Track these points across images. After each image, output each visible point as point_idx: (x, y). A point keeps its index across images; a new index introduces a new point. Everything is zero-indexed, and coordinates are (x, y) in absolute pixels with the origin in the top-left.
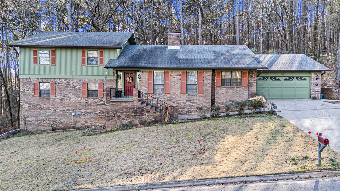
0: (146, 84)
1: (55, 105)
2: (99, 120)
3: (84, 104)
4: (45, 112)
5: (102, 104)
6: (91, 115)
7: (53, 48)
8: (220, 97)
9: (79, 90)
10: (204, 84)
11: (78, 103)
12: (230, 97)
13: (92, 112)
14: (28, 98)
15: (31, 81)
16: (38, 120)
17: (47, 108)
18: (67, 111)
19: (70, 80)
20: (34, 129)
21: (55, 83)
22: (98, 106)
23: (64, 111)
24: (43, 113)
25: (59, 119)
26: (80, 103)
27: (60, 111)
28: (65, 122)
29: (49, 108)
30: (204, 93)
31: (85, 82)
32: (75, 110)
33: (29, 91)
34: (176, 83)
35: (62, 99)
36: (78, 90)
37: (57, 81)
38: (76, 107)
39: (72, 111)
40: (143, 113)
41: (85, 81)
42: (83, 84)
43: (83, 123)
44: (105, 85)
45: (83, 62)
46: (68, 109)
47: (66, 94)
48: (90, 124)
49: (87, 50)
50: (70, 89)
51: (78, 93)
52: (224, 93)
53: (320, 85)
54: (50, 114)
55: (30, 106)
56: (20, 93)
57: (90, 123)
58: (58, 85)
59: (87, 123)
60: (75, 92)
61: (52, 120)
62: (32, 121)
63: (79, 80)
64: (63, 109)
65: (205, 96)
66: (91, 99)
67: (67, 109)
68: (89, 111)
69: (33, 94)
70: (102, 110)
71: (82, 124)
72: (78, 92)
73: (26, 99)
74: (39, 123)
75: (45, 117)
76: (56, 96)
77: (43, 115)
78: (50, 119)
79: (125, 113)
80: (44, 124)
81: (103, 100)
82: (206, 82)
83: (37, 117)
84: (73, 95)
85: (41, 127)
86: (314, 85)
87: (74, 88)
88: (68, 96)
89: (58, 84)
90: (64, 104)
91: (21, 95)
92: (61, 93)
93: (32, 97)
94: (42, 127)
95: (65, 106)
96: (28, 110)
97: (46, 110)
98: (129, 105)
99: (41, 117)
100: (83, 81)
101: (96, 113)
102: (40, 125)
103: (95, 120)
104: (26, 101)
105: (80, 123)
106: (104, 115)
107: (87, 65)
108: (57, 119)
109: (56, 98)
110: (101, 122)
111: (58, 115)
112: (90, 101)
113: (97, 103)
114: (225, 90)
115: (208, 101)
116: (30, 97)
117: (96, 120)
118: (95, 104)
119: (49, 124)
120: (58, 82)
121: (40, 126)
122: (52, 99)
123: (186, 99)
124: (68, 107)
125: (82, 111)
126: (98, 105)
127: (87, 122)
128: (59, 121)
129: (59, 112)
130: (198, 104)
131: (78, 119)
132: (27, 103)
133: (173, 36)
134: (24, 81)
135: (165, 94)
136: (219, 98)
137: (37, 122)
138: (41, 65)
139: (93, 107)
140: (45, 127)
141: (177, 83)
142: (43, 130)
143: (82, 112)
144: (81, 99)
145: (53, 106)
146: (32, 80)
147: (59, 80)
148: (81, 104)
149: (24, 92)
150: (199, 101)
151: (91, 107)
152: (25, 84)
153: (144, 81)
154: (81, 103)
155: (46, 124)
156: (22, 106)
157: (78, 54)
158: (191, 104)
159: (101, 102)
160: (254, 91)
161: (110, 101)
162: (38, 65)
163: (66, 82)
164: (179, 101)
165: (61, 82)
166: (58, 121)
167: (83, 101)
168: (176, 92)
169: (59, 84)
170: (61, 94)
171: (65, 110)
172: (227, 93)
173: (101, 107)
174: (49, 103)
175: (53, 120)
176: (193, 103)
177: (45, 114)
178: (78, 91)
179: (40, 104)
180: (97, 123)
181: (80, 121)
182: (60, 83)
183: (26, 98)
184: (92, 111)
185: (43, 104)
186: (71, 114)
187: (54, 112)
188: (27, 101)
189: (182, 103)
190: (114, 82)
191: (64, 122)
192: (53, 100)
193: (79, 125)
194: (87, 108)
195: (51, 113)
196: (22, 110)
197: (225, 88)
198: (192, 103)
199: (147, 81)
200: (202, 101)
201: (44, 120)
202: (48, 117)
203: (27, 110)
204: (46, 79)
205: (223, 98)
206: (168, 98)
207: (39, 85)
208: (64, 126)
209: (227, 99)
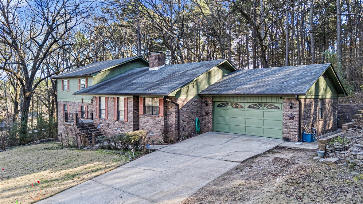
0: (95, 109)
8: (143, 126)
12: (151, 127)
15: (61, 103)
19: (75, 103)
30: (128, 121)
33: (60, 110)
49: (81, 78)
52: (145, 122)
53: (297, 119)
55: (61, 121)
65: (129, 124)
82: (129, 109)
86: (288, 118)
87: (76, 110)
100: (80, 104)
115: (131, 130)
135: (105, 119)
141: (112, 109)
150: (125, 129)
152: (59, 105)
153: (95, 106)
160: (173, 122)
162: (63, 91)
164: (113, 127)
168: (111, 118)
169: (71, 106)
189: (115, 129)
197: (146, 117)
198: (120, 130)
204: (66, 102)
205: (145, 128)
206: (107, 123)
207: (64, 106)
209: (148, 129)
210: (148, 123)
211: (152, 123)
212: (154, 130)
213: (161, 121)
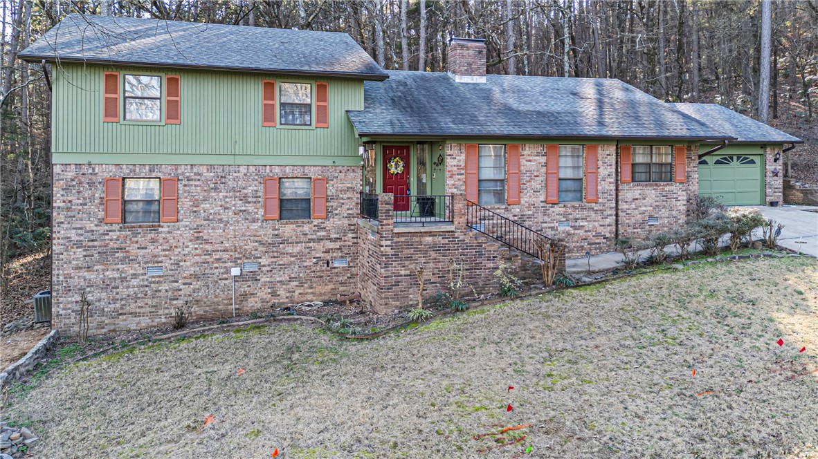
0: (459, 180)
1: (176, 247)
2: (314, 285)
3: (270, 241)
4: (142, 271)
5: (321, 239)
6: (291, 271)
7: (172, 72)
8: (629, 209)
9: (254, 200)
10: (600, 178)
11: (252, 238)
12: (651, 208)
13: (291, 263)
14: (81, 229)
15: (96, 174)
16: (118, 297)
17: (148, 258)
18: (215, 265)
19: (227, 169)
20: (103, 328)
21: (178, 180)
22: (311, 245)
23: (206, 265)
24: (135, 276)
25: (190, 289)
26: (256, 238)
27: (191, 266)
28: (207, 297)
29: (156, 256)
30: (600, 200)
31: (271, 174)
32: (240, 259)
33: (86, 205)
34: (535, 176)
35: (198, 229)
36: (250, 200)
37: (183, 174)
38: (245, 249)
39: (230, 264)
40: (479, 260)
41: (271, 171)
42: (266, 181)
43: (265, 297)
44: (332, 182)
45: (268, 116)
46: (218, 257)
47: (212, 211)
48: (287, 298)
49: (278, 80)
50: (226, 197)
51: (250, 208)
52: (637, 199)
53: (781, 175)
54: (159, 276)
55: (89, 253)
56: (55, 214)
57: (288, 295)
58: (185, 186)
59: (279, 295)
60: (240, 205)
61: (166, 294)
62: (97, 304)
63: (254, 170)
64: (203, 257)
65: (601, 208)
66: (292, 224)
67: (215, 257)
68: (285, 260)
69: (101, 214)
70: (322, 255)
71: (263, 301)
72: (251, 205)
73: (74, 231)
74: (121, 308)
75: (143, 286)
76: (180, 218)
77: (135, 282)
78: (160, 291)
79: (432, 265)
80: (138, 310)
81: (325, 225)
82: (603, 171)
83: (113, 288)
84: (235, 214)
85: (125, 320)
86: (771, 175)
87: (238, 194)
88: (219, 217)
89: (187, 183)
90: (207, 242)
91: (58, 220)
92: (195, 209)
93: (96, 225)
94: (130, 318)
95: (209, 249)
96: (81, 268)
97: (146, 263)
98: (442, 242)
99: (128, 287)
100: (268, 171)
101: (306, 264)
102: (125, 314)
103: (301, 285)
104: (75, 238)
105: (257, 299)
106: (329, 268)
107: (278, 126)
108: (180, 290)
109: (180, 224)
110: (319, 289)
111: (185, 278)
112: (288, 229)
113: (309, 237)
114: (639, 192)
115: (608, 221)
116: (90, 226)
117: (306, 285)
118: (303, 238)
119: (153, 310)
120: (187, 174)
121: (124, 317)
122: (167, 229)
123: (558, 217)
124: (218, 251)
125: (263, 261)
126: (311, 240)
127: (278, 293)
128: (190, 295)
129: (189, 268)
130: (587, 229)
131: (250, 286)
132: (79, 244)
133: (468, 48)
134: (70, 175)
135: (509, 205)
136: (628, 212)
137: (113, 306)
138: (130, 123)
139: (297, 249)
140: (142, 318)
141: (537, 176)
142: (135, 328)
143: (264, 266)
144: (261, 227)
145: (169, 250)
146: (97, 171)
147: (192, 168)
148: (260, 241)
149: (68, 209)
150: (587, 221)
151: (289, 249)
152: (74, 183)
153: (456, 173)
154: (259, 239)
155: (143, 310)
156: (61, 256)
157: (253, 93)
158: (571, 229)
159: (318, 234)
160: (694, 192)
161: (392, 231)
162: (122, 122)
163: (212, 174)
164: (542, 223)
165: (195, 174)
166: (185, 296)
167: (267, 232)
168: (534, 199)
169: (191, 183)
170: (195, 212)
171: (208, 262)
172: (645, 199)
173: (319, 247)
174: (157, 241)
175: (170, 293)
176: (575, 228)
177: (141, 277)
178: (250, 202)
179: (123, 245)
180: (306, 294)
181: (256, 292)
182: (192, 180)
183: (74, 228)
184: (293, 259)
185: (136, 246)
186: (228, 271)
187: (172, 270)
188: (77, 238)
189: (550, 228)
190: (357, 174)
191: (205, 300)
192: (169, 232)
193: (254, 303)
194: (277, 252)
195: (161, 273)
196: (58, 270)
197: (639, 188)
198: (571, 227)
199: (463, 172)
200: (594, 221)
201: (139, 296)
202: (152, 285)
203: (78, 268)
204: (147, 168)
205: (636, 212)
206: (515, 216)
207: (123, 185)
208: (206, 312)
209: (644, 213)
210: (644, 201)
211: (658, 199)
212: (660, 213)
213: (680, 193)
